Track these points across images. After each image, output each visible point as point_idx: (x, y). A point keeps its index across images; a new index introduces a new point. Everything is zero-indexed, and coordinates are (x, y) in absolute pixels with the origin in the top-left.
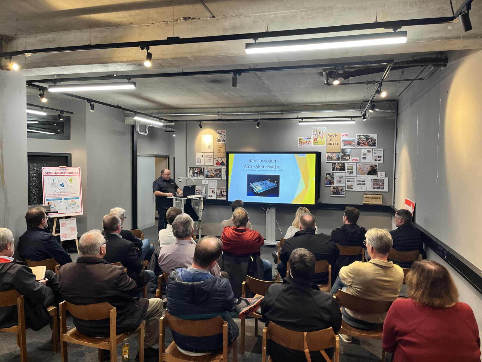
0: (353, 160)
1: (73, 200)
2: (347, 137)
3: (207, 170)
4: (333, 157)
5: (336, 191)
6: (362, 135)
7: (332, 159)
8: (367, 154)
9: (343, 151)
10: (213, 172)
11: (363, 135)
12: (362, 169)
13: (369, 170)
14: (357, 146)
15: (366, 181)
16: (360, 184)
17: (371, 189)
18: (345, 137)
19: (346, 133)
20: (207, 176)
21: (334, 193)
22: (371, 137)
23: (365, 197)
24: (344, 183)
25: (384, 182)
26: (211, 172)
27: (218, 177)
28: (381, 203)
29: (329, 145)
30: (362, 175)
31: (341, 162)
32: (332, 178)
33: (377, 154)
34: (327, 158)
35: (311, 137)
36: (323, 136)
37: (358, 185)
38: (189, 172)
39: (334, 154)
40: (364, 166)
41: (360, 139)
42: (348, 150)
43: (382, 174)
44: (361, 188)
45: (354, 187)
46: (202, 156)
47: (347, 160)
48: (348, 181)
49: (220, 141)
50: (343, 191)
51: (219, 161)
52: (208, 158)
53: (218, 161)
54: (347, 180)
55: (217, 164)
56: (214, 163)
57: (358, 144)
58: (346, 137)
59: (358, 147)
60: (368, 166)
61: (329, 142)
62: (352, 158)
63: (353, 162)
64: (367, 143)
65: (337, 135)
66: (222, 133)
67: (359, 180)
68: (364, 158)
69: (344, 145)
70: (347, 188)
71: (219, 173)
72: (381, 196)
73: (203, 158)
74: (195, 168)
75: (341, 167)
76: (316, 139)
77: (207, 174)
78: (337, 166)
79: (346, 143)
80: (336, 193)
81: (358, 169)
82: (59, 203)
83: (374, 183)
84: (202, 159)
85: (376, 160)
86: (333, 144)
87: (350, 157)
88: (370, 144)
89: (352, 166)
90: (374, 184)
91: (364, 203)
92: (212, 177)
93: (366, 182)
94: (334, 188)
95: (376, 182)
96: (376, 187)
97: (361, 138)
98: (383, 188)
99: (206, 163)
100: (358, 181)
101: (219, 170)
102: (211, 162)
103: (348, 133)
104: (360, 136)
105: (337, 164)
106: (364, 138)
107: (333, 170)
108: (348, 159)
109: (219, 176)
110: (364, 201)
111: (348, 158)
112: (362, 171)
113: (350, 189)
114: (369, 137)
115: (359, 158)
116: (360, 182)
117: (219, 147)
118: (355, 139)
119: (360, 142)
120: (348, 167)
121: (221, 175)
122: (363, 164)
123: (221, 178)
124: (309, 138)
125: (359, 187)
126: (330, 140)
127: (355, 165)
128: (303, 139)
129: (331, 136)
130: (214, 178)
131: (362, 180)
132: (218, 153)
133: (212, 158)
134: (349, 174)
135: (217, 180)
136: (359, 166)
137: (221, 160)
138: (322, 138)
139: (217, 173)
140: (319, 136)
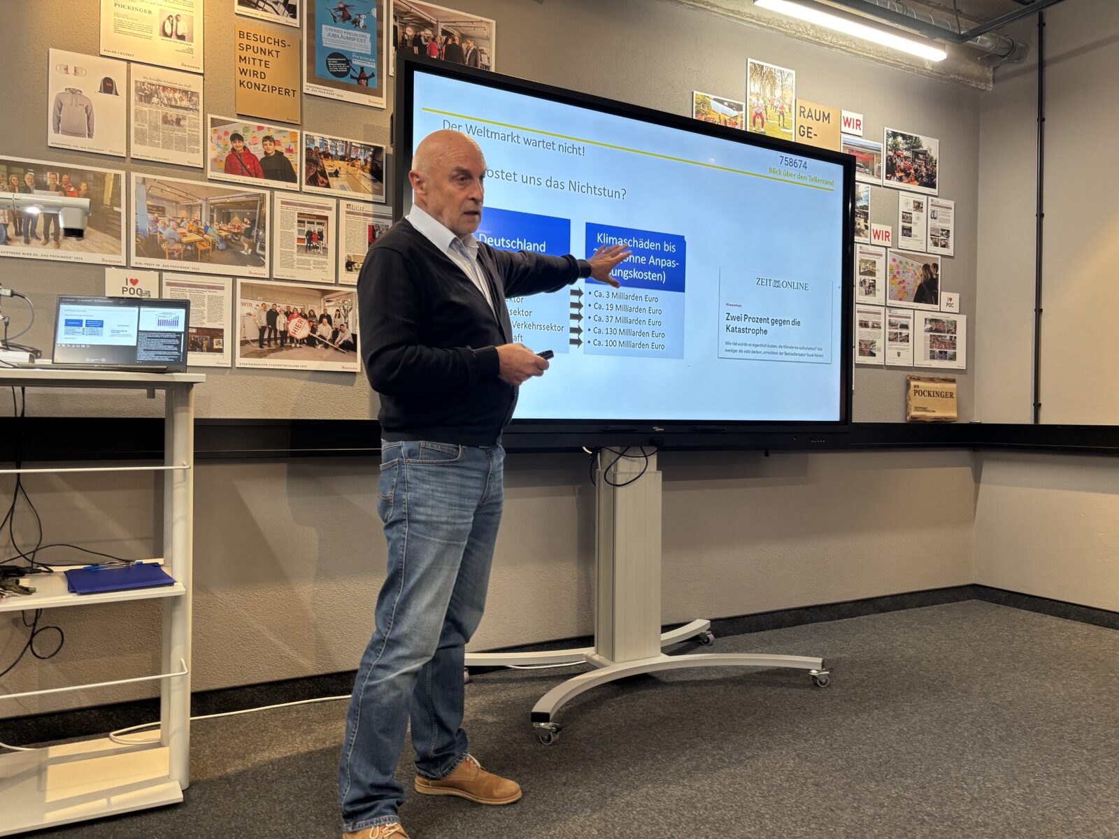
0: (877, 235)
2: (860, 132)
3: (152, 197)
6: (901, 135)
8: (915, 214)
11: (904, 136)
12: (901, 274)
13: (919, 282)
14: (887, 178)
15: (911, 324)
16: (896, 338)
17: (925, 359)
19: (855, 116)
20: (150, 246)
22: (925, 148)
23: (916, 392)
25: (955, 333)
26: (183, 214)
27: (243, 261)
28: (955, 415)
30: (900, 300)
33: (941, 222)
35: (744, 105)
36: (782, 108)
37: (890, 340)
40: (907, 263)
41: (895, 148)
43: (950, 302)
44: (898, 354)
46: (108, 86)
47: (858, 233)
48: (860, 325)
49: (255, 6)
51: (246, 143)
52: (154, 111)
53: (238, 144)
56: (211, 155)
57: (891, 169)
58: (855, 131)
59: (888, 183)
60: (916, 264)
61: (805, 141)
62: (874, 227)
63: (877, 241)
64: (912, 171)
65: (829, 115)
67: (893, 320)
68: (905, 232)
70: (860, 355)
71: (248, 233)
72: (954, 386)
73: (116, 102)
74: (39, 169)
76: (761, 114)
77: (147, 226)
81: (892, 275)
83: (931, 336)
84: (109, 110)
85: (936, 244)
87: (869, 222)
88: (922, 176)
89: (872, 258)
90: (934, 340)
91: (914, 413)
92: (193, 254)
93: (911, 332)
95: (938, 328)
96: (937, 350)
97: (898, 144)
98: (953, 358)
99: (141, 140)
101: (252, 212)
102: (181, 144)
103: (860, 117)
104: (895, 135)
106: (905, 147)
108: (861, 230)
109: (247, 251)
110: (911, 408)
111: (862, 223)
112: (902, 285)
113: (869, 356)
114: (920, 146)
115: (892, 229)
116: (895, 331)
117: (245, 41)
118: (883, 146)
119: (895, 163)
120: (862, 261)
121: (263, 248)
122: (902, 255)
123: (262, 264)
124: (734, 103)
125: (893, 349)
126: (808, 132)
127: (881, 255)
128: (713, 103)
129: (808, 116)
130: (209, 261)
131: (899, 319)
132: (245, 84)
133: (190, 115)
134: (866, 294)
135: (234, 277)
136: (894, 264)
137: (267, 138)
138: (781, 116)
139: (236, 231)
140: (769, 106)
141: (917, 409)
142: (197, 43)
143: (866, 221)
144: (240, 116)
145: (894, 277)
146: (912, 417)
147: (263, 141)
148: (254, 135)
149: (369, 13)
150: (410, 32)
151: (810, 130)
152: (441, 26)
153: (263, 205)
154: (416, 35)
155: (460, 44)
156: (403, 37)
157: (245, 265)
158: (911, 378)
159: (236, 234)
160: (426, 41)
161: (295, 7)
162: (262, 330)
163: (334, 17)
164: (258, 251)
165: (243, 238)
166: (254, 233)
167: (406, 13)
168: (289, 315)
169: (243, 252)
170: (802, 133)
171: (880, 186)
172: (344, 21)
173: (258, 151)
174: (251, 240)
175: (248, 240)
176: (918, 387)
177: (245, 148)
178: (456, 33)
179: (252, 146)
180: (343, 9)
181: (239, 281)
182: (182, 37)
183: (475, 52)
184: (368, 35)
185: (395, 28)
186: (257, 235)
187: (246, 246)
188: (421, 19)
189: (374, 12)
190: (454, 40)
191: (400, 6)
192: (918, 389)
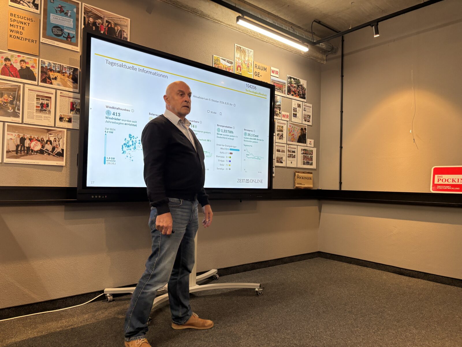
0: (284, 116)
8: (298, 109)
11: (294, 79)
12: (292, 131)
13: (299, 135)
14: (288, 94)
15: (296, 151)
16: (290, 156)
17: (301, 165)
19: (276, 69)
22: (302, 84)
23: (298, 177)
25: (312, 154)
28: (311, 186)
30: (292, 141)
33: (307, 112)
35: (233, 62)
36: (248, 64)
37: (288, 157)
40: (295, 127)
41: (291, 83)
43: (310, 143)
44: (291, 163)
45: (284, 161)
48: (277, 151)
55: (7, 71)
57: (289, 91)
58: (276, 75)
59: (288, 96)
60: (298, 128)
61: (257, 78)
62: (283, 113)
63: (284, 119)
64: (297, 92)
65: (266, 69)
67: (290, 149)
68: (294, 115)
70: (277, 162)
71: (11, 103)
72: (312, 175)
76: (240, 66)
81: (289, 132)
83: (303, 156)
85: (305, 121)
88: (300, 94)
89: (282, 125)
90: (305, 158)
91: (297, 185)
93: (296, 154)
95: (306, 153)
96: (306, 161)
98: (312, 164)
103: (278, 70)
104: (291, 78)
106: (294, 83)
108: (278, 114)
109: (11, 110)
110: (296, 183)
111: (278, 111)
112: (293, 136)
113: (280, 163)
114: (300, 83)
115: (289, 114)
116: (290, 153)
117: (13, 18)
118: (286, 82)
119: (291, 89)
120: (278, 126)
121: (19, 109)
122: (293, 124)
123: (18, 117)
124: (230, 61)
125: (290, 160)
126: (258, 75)
127: (285, 124)
128: (221, 60)
129: (258, 68)
131: (292, 149)
132: (12, 36)
134: (279, 139)
135: (4, 122)
136: (290, 127)
137: (22, 61)
138: (248, 67)
139: (6, 101)
140: (243, 63)
141: (298, 184)
143: (280, 111)
144: (9, 50)
146: (296, 187)
147: (20, 62)
148: (16, 59)
149: (72, 10)
150: (91, 20)
151: (259, 74)
152: (106, 19)
153: (19, 90)
154: (94, 22)
155: (114, 27)
156: (88, 22)
157: (10, 117)
158: (296, 172)
159: (6, 103)
160: (99, 24)
161: (38, 5)
162: (17, 146)
163: (56, 11)
164: (16, 111)
165: (9, 105)
166: (15, 103)
167: (90, 12)
168: (31, 140)
169: (9, 111)
170: (256, 75)
171: (285, 97)
172: (61, 12)
173: (18, 66)
174: (13, 106)
175: (11, 106)
176: (298, 175)
177: (11, 64)
178: (112, 22)
179: (15, 64)
180: (61, 8)
181: (6, 124)
183: (121, 31)
184: (72, 20)
185: (84, 18)
186: (16, 104)
187: (10, 108)
188: (96, 15)
189: (75, 10)
190: (111, 25)
191: (87, 9)
192: (298, 176)
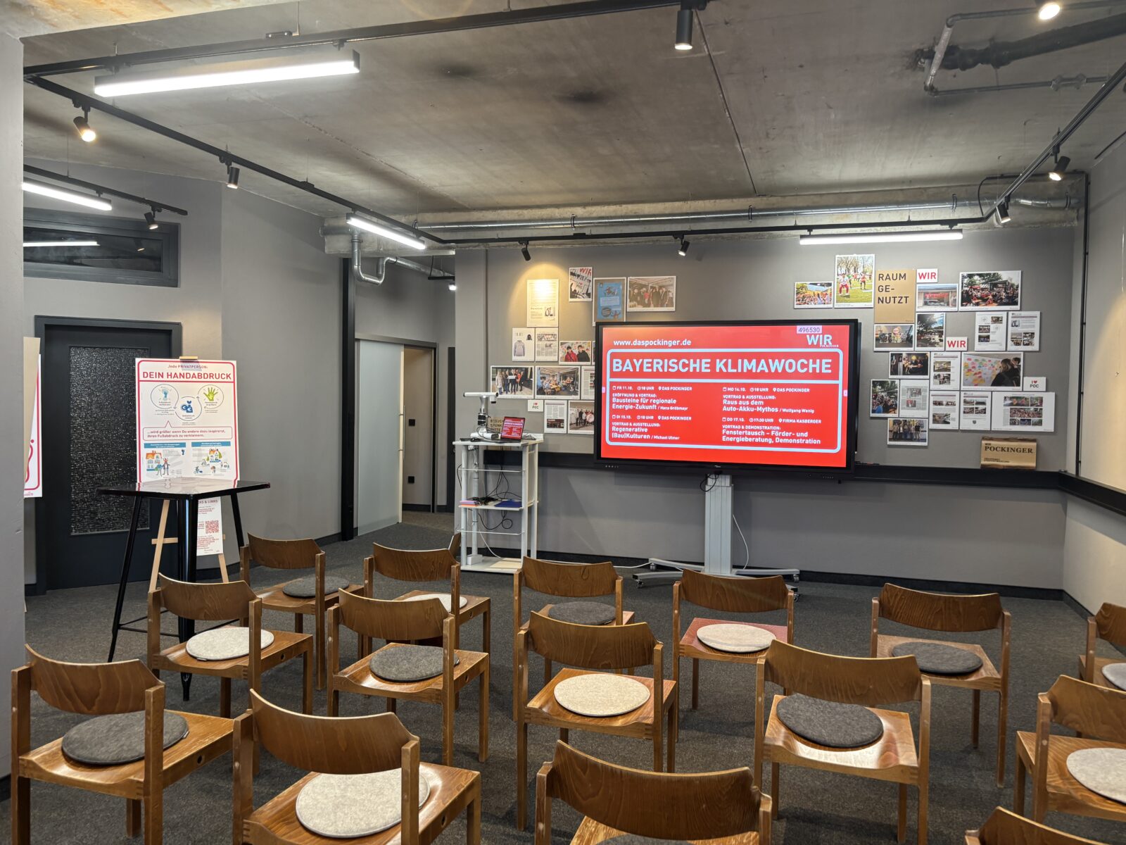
0: (952, 344)
1: (214, 448)
2: (934, 280)
3: (541, 374)
4: (892, 335)
5: (901, 431)
6: (978, 275)
7: (890, 341)
8: (993, 327)
9: (921, 318)
10: (557, 378)
11: (980, 275)
12: (977, 368)
13: (998, 372)
14: (962, 305)
15: (988, 401)
16: (971, 411)
17: (1004, 425)
18: (926, 280)
19: (930, 271)
20: (541, 391)
21: (896, 436)
22: (1004, 279)
23: (987, 448)
24: (924, 409)
25: (1041, 405)
26: (551, 378)
27: (570, 394)
28: (1033, 464)
29: (882, 302)
30: (976, 385)
31: (917, 349)
32: (892, 393)
33: (1022, 328)
34: (877, 339)
35: (832, 282)
36: (864, 278)
37: (964, 412)
38: (494, 379)
39: (896, 327)
40: (983, 360)
41: (971, 284)
42: (937, 317)
43: (1035, 384)
44: (974, 422)
45: (954, 419)
46: (529, 338)
47: (933, 345)
48: (935, 403)
49: (576, 297)
50: (921, 429)
51: (572, 349)
52: (543, 343)
53: (570, 350)
54: (932, 399)
55: (569, 357)
56: (560, 356)
57: (967, 299)
58: (930, 281)
59: (964, 308)
60: (993, 360)
61: (883, 295)
62: (949, 339)
63: (952, 348)
64: (990, 297)
65: (905, 275)
66: (582, 274)
67: (968, 399)
68: (982, 339)
69: (926, 304)
70: (933, 423)
71: (572, 383)
72: (1035, 444)
73: (532, 342)
74: (510, 369)
75: (916, 363)
76: (846, 286)
77: (540, 384)
78: (904, 362)
79: (930, 298)
80: (903, 437)
81: (966, 370)
82: (178, 455)
83: (1011, 409)
84: (529, 345)
85: (1018, 344)
86: (892, 299)
87: (943, 336)
88: (1002, 299)
89: (947, 360)
91: (983, 462)
92: (554, 392)
93: (988, 407)
94: (896, 422)
95: (1020, 403)
96: (1019, 419)
97: (975, 281)
98: (1040, 423)
99: (539, 355)
100: (965, 402)
101: (574, 375)
102: (551, 354)
103: (935, 271)
104: (970, 276)
105: (904, 355)
106: (982, 282)
107: (894, 371)
108: (935, 343)
109: (572, 390)
110: (983, 459)
111: (937, 338)
112: (978, 376)
113: (942, 423)
114: (1000, 278)
115: (968, 340)
116: (972, 406)
117: (572, 311)
118: (958, 286)
119: (972, 294)
120: (936, 362)
121: (577, 388)
122: (979, 355)
123: (577, 394)
124: (825, 283)
125: (968, 418)
126: (886, 289)
127: (957, 357)
128: (810, 287)
129: (886, 278)
130: (560, 395)
131: (975, 399)
133: (554, 342)
134: (940, 383)
135: (568, 400)
136: (967, 362)
137: (580, 346)
138: (863, 284)
140: (853, 279)
141: (987, 459)
142: (556, 317)
143: (940, 336)
145: (969, 370)
146: (983, 466)
147: (578, 347)
150: (637, 291)
151: (888, 287)
152: (650, 285)
154: (639, 292)
155: (660, 290)
156: (634, 294)
158: (983, 438)
159: (569, 384)
160: (644, 293)
162: (577, 419)
163: (605, 293)
166: (574, 383)
167: (635, 284)
168: (587, 413)
169: (570, 390)
170: (881, 290)
171: (955, 312)
172: (609, 293)
173: (576, 352)
174: (574, 386)
175: (572, 386)
176: (990, 444)
177: (572, 351)
178: (657, 287)
180: (609, 289)
182: (552, 315)
183: (666, 292)
184: (618, 297)
185: (630, 291)
187: (572, 388)
189: (621, 287)
190: (657, 290)
192: (990, 446)
